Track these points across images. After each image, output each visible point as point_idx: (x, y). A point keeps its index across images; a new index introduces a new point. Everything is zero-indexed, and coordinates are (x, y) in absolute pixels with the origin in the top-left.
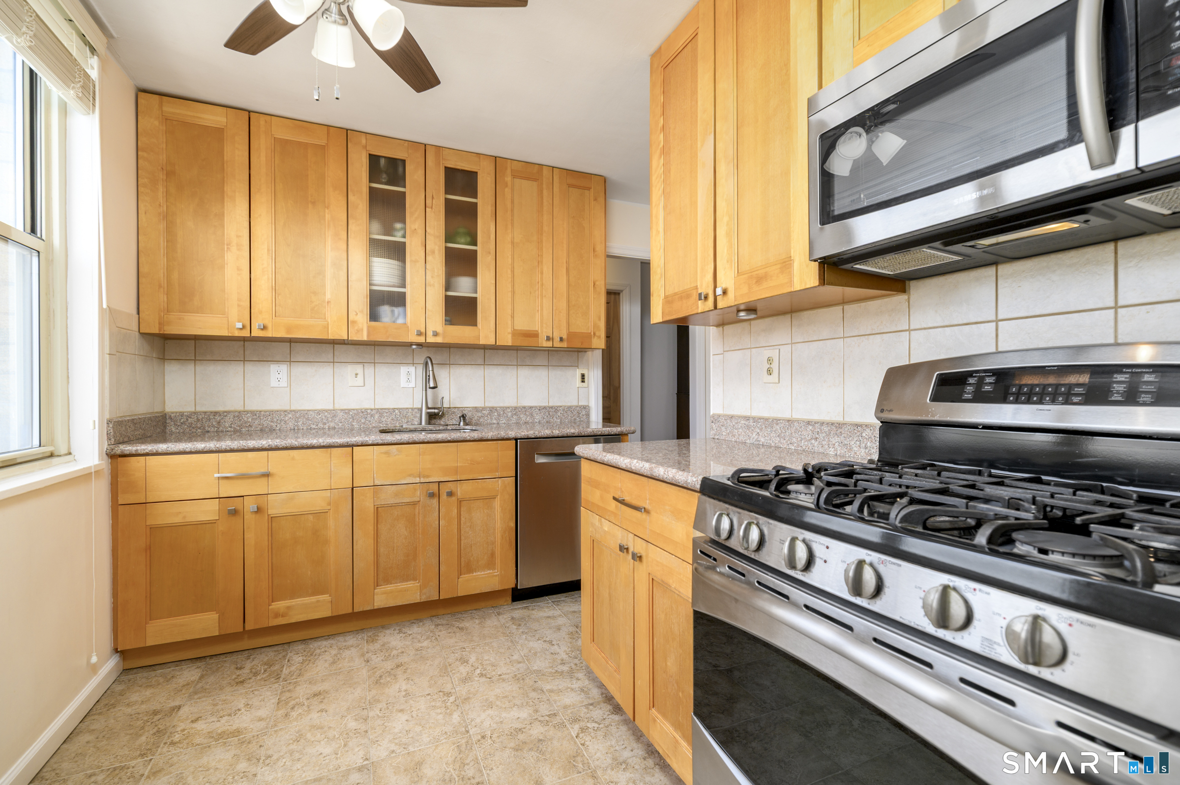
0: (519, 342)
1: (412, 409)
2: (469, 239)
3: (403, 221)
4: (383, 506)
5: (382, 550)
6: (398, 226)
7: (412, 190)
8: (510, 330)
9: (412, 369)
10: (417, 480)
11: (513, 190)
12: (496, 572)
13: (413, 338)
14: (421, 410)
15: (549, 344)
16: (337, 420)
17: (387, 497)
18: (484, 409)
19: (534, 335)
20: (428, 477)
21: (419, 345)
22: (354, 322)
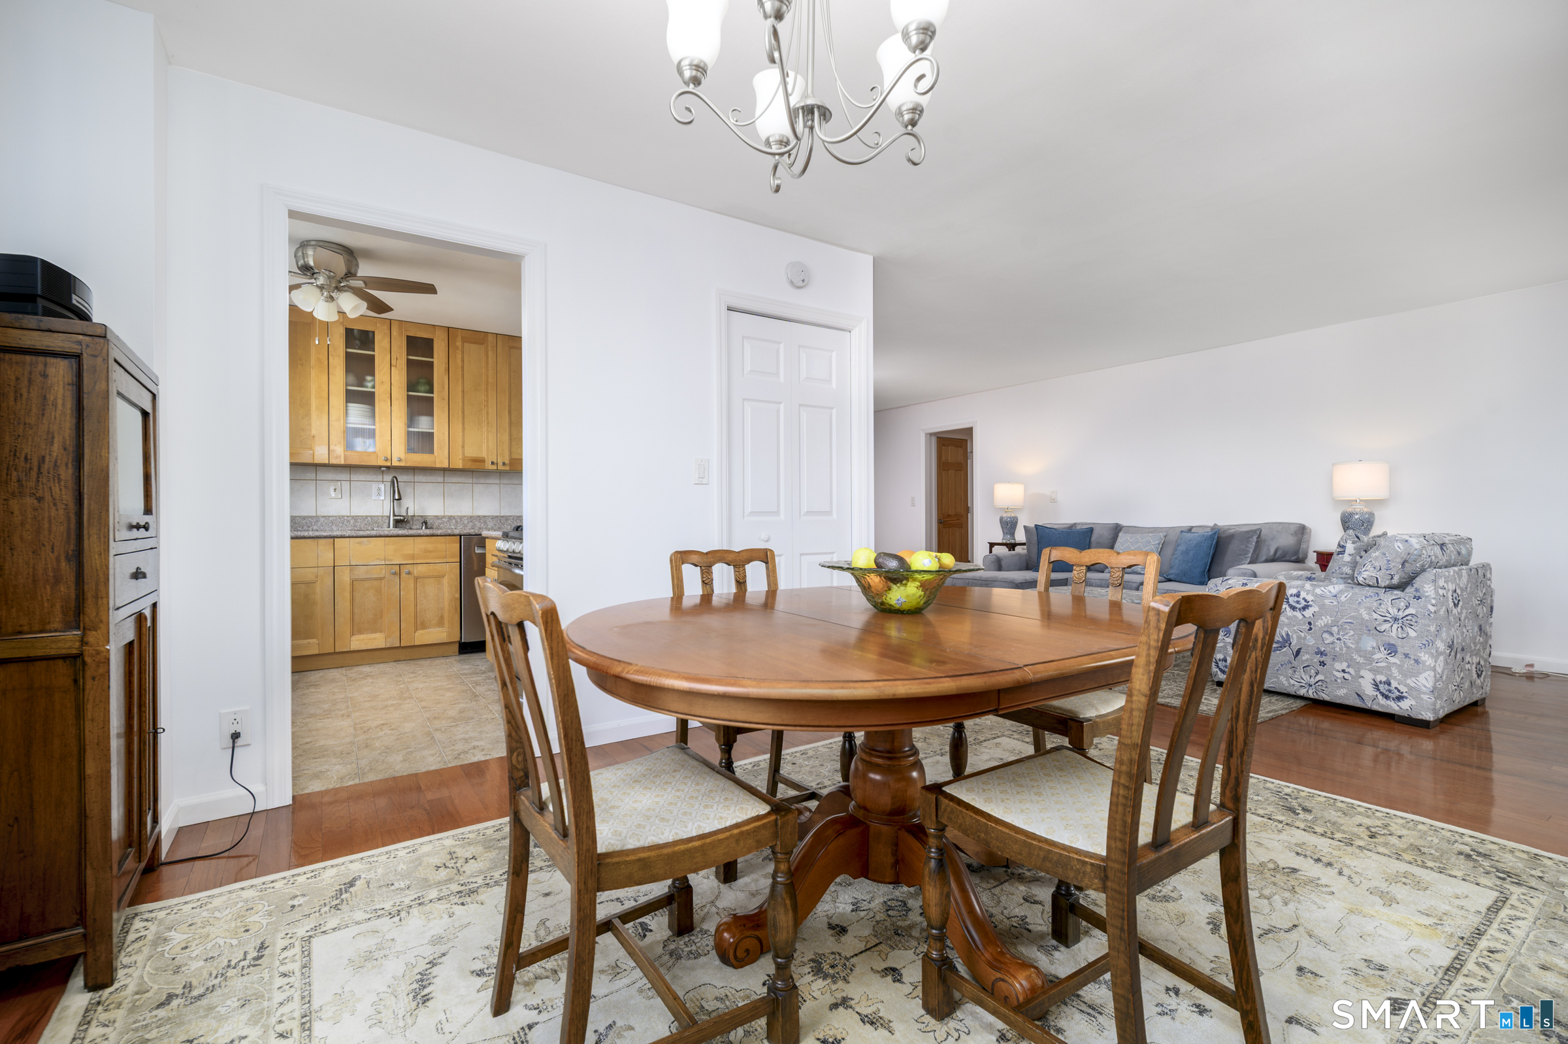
0: (469, 466)
1: (382, 517)
2: (427, 388)
3: (373, 375)
4: (357, 580)
5: (356, 610)
6: (369, 378)
7: (380, 353)
8: (461, 457)
9: (382, 486)
10: (383, 563)
11: (463, 352)
12: (445, 629)
13: (381, 462)
14: (389, 517)
15: (494, 467)
16: (319, 524)
17: (361, 573)
18: (443, 517)
19: (482, 461)
20: (391, 560)
21: (388, 468)
22: (333, 451)
